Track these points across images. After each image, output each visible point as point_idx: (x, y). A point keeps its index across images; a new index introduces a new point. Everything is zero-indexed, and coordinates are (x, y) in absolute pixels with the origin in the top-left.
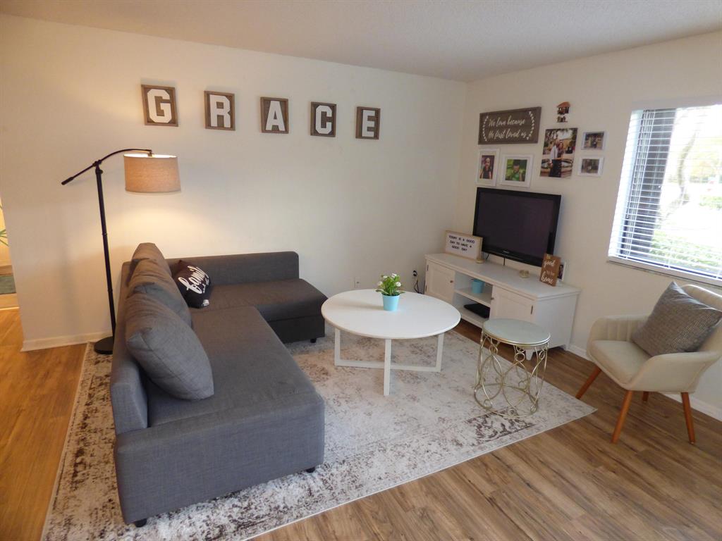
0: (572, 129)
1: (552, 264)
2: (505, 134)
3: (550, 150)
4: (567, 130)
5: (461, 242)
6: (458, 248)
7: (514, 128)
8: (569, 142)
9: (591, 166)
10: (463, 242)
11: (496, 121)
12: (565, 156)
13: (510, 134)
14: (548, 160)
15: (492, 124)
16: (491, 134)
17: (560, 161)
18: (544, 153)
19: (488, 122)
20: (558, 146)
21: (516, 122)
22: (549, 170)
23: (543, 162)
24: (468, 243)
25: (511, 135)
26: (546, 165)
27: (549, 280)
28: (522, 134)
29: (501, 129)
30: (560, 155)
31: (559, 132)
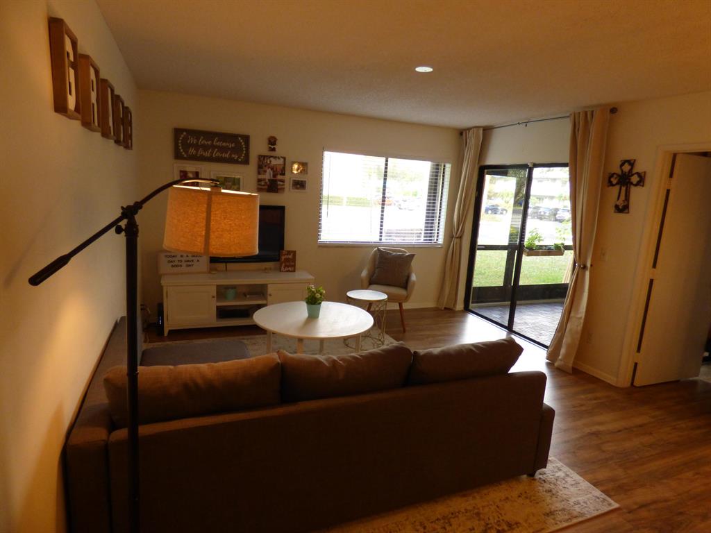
0: (282, 158)
1: (290, 257)
2: (212, 153)
3: (265, 171)
4: (279, 158)
5: (183, 259)
6: (181, 266)
7: (222, 149)
8: (281, 167)
9: (299, 185)
10: (188, 259)
11: (198, 140)
12: (279, 177)
13: (216, 154)
14: (264, 180)
15: (192, 140)
16: (192, 151)
17: (276, 180)
18: (259, 173)
19: (185, 139)
20: (272, 169)
21: (224, 144)
22: (266, 187)
23: (259, 180)
24: (194, 258)
25: (218, 154)
26: (263, 183)
27: (290, 269)
28: (233, 156)
29: (205, 148)
30: (274, 176)
31: (271, 159)
